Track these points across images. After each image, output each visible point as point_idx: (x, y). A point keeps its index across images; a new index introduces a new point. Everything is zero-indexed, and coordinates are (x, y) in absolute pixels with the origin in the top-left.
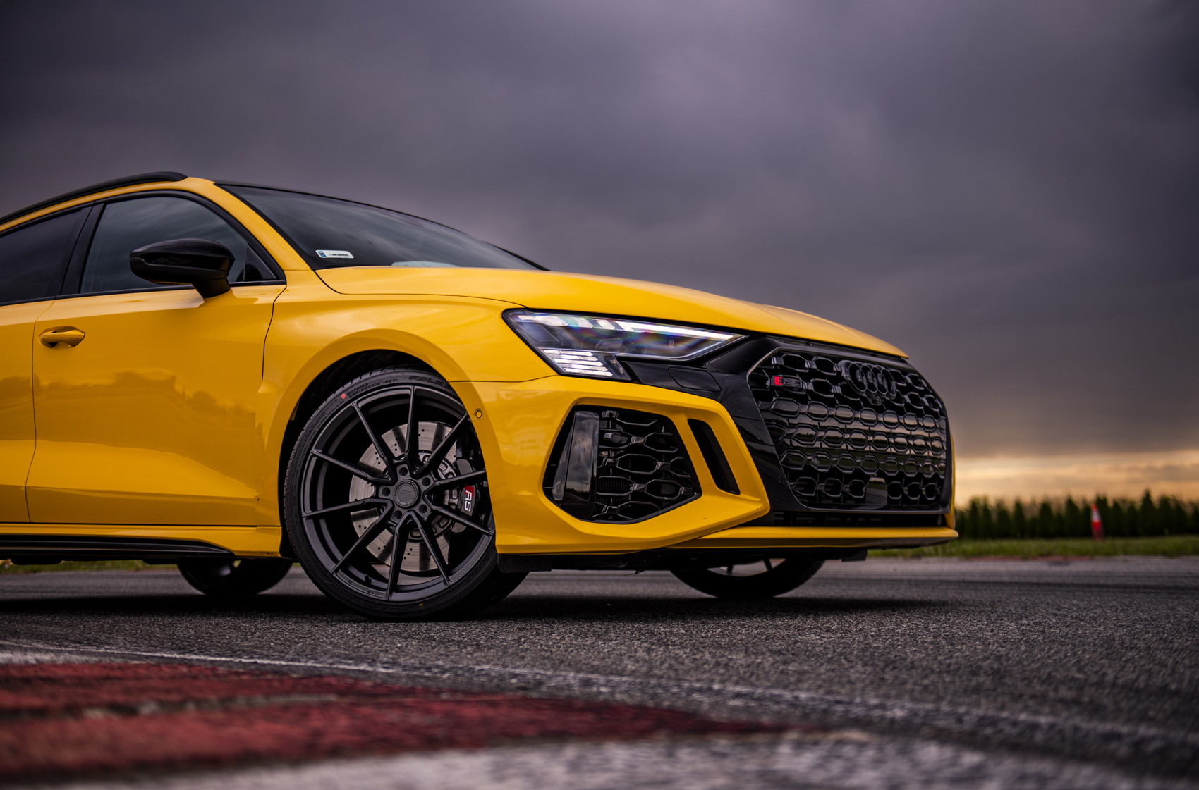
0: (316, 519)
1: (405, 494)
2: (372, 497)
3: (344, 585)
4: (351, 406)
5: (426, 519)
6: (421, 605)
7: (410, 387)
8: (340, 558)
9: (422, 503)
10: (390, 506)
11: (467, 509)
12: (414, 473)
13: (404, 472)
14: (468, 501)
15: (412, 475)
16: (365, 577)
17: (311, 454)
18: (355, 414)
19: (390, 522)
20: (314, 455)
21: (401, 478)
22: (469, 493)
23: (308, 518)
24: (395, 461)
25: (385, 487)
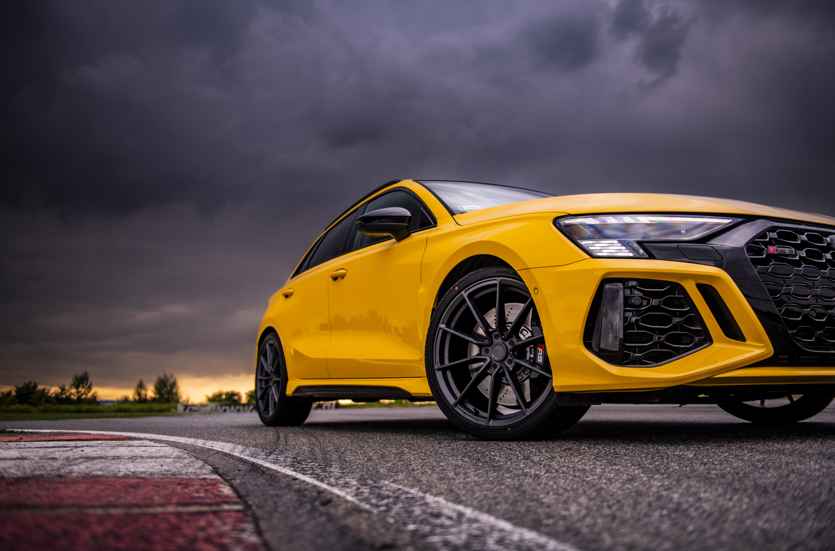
0: (444, 371)
1: (497, 352)
2: (477, 355)
3: (460, 415)
4: (461, 295)
5: (511, 369)
6: (509, 429)
7: (496, 278)
8: (458, 395)
9: (510, 357)
10: (489, 360)
11: (539, 361)
12: (503, 337)
13: (497, 337)
14: (540, 355)
15: (502, 339)
16: (475, 410)
17: (438, 328)
18: (464, 301)
19: (489, 371)
20: (441, 328)
21: (495, 341)
22: (540, 349)
23: (439, 370)
24: (491, 330)
25: (485, 347)
